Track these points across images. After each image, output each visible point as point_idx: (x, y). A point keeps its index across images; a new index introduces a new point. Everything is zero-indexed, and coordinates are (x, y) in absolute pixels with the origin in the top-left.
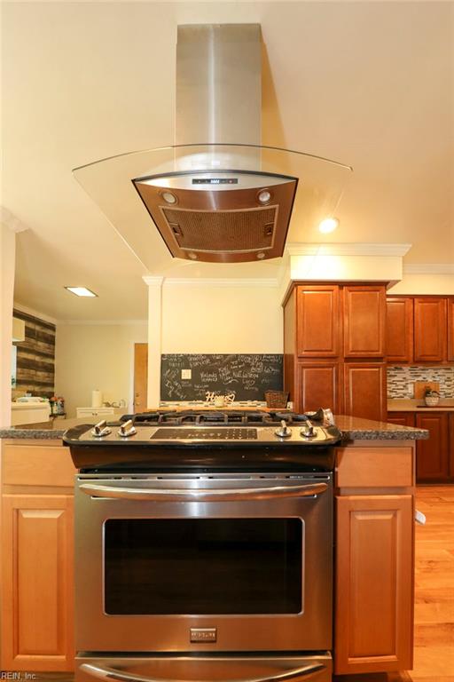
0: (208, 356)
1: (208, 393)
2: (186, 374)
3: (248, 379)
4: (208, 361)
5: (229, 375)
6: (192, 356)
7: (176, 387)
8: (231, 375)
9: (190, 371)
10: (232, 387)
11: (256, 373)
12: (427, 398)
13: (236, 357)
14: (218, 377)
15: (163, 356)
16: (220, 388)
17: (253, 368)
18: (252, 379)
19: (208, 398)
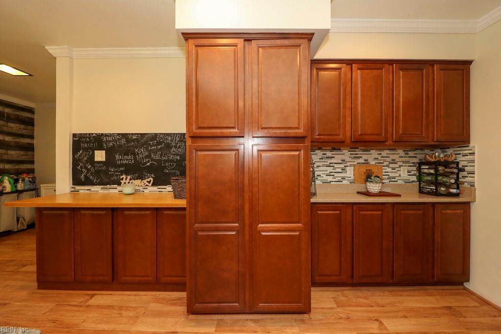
0: (124, 135)
1: (124, 176)
2: (100, 156)
3: (169, 161)
4: (123, 141)
5: (146, 157)
6: (106, 135)
7: (88, 170)
8: (149, 156)
9: (104, 152)
10: (150, 170)
11: (177, 155)
12: (368, 184)
13: (155, 136)
14: (135, 159)
15: (74, 135)
16: (136, 171)
17: (173, 149)
18: (172, 161)
19: (123, 182)
